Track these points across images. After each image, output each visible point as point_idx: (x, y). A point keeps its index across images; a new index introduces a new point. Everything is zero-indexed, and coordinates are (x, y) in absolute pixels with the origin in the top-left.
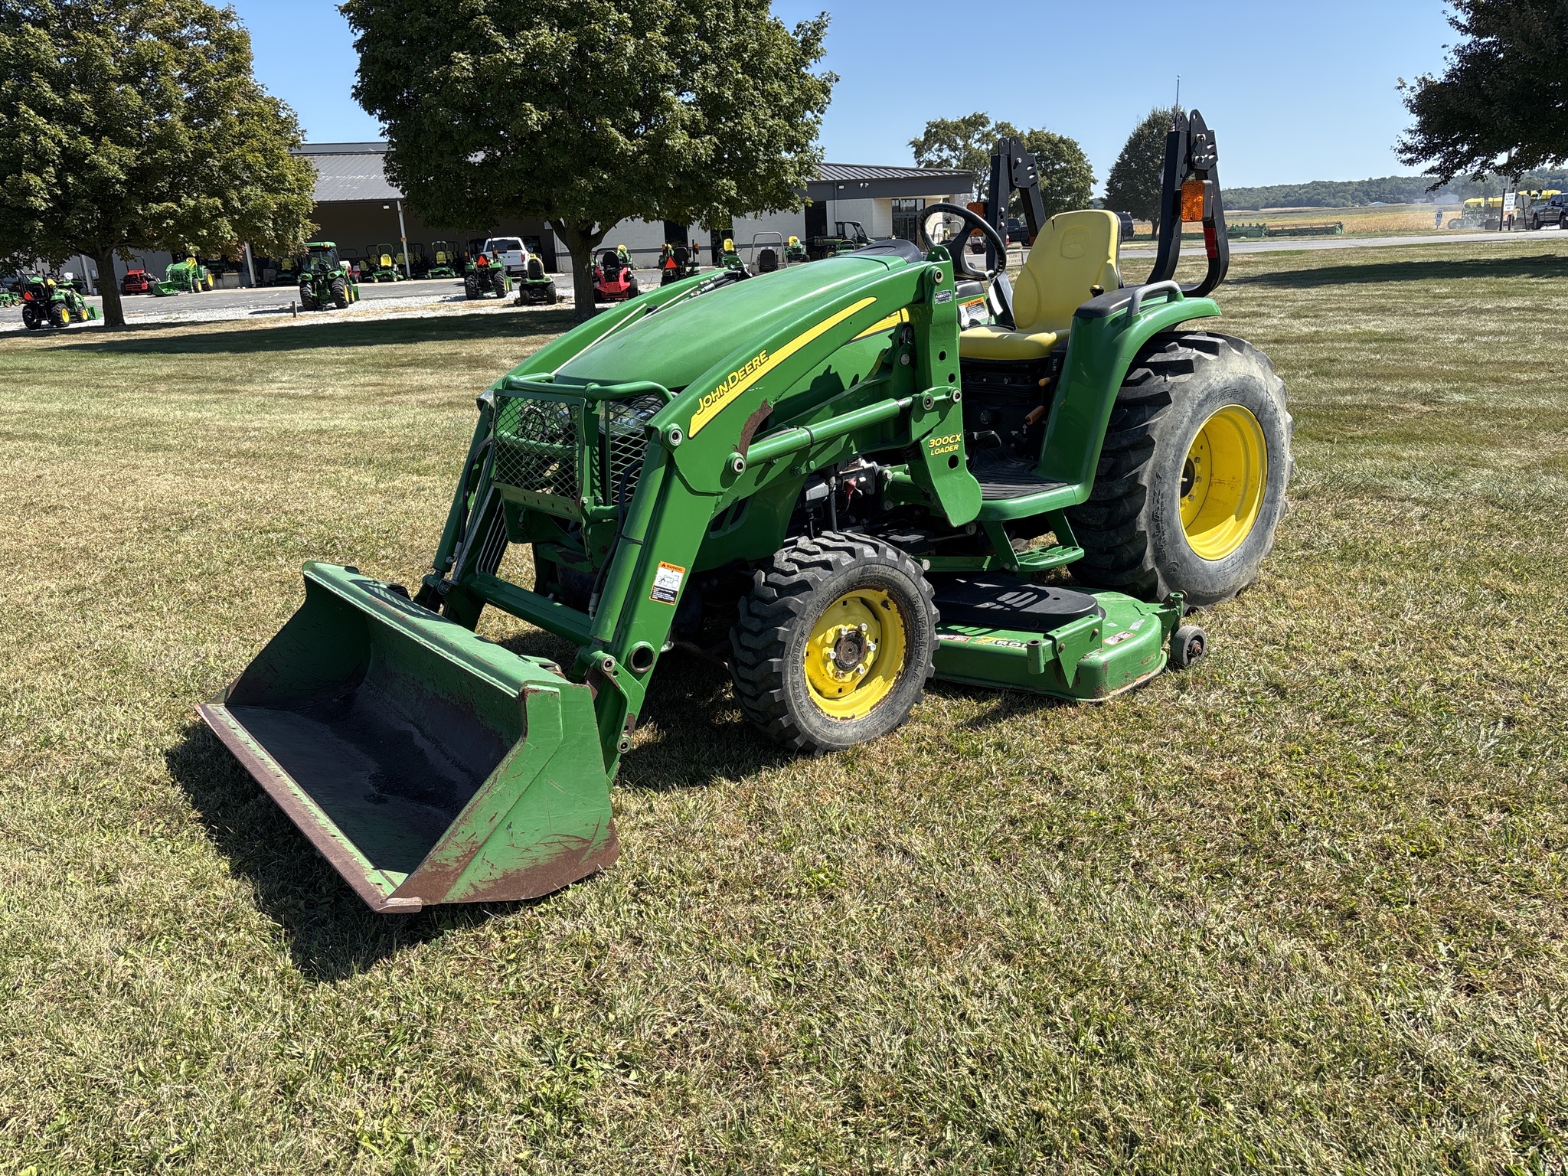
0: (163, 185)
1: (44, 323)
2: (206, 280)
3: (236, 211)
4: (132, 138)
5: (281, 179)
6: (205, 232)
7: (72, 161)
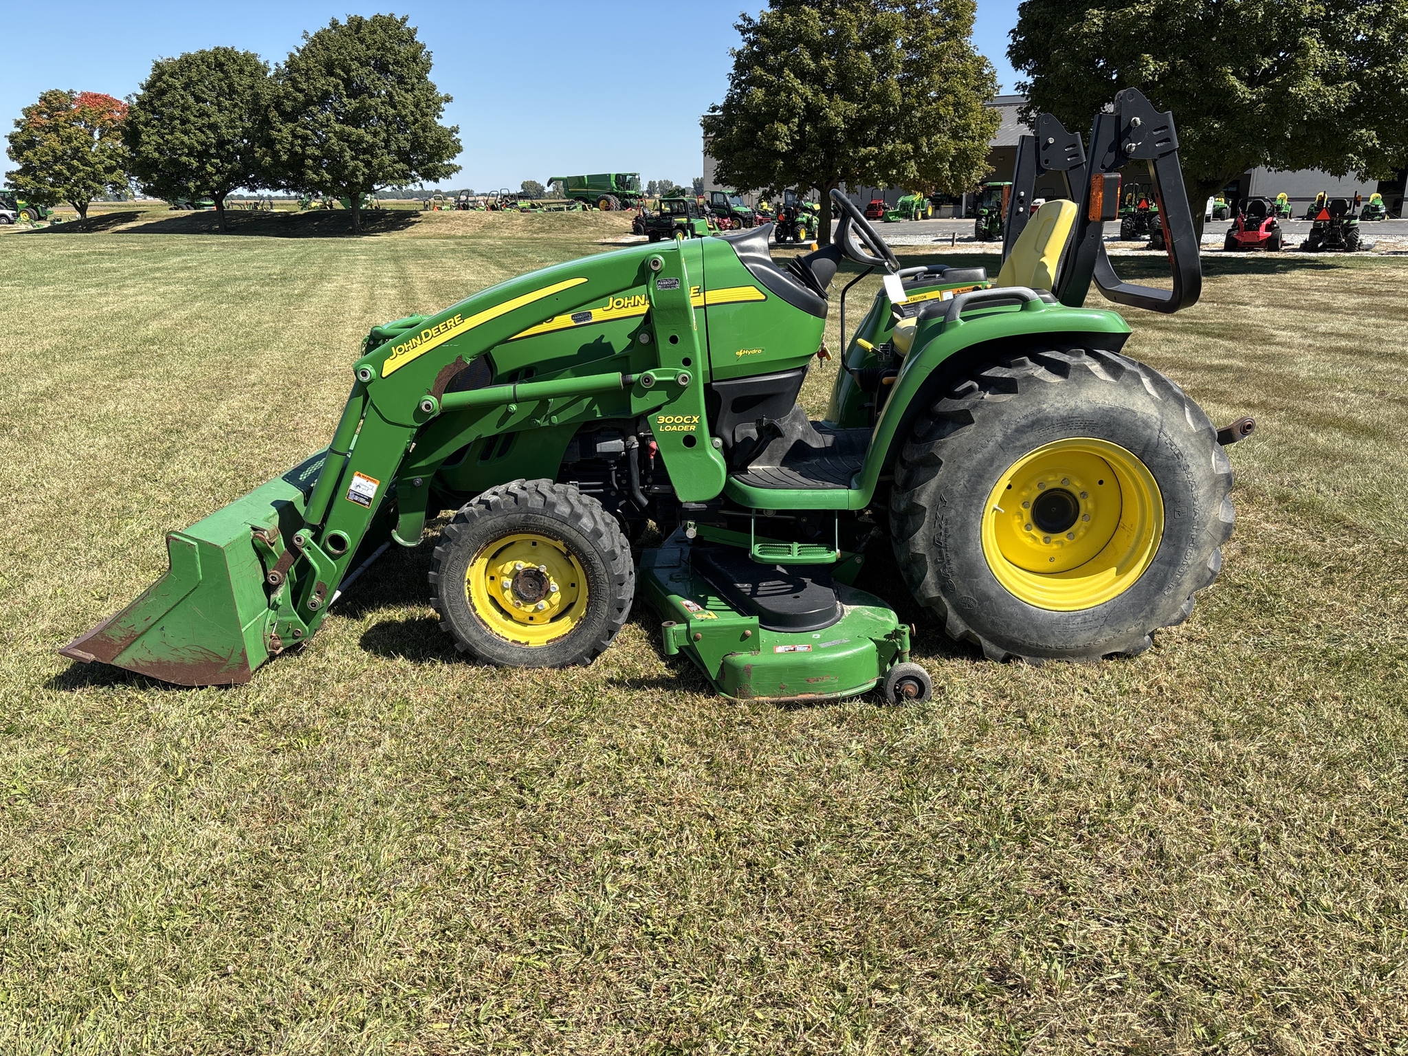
0: (871, 133)
1: (788, 238)
2: (927, 210)
3: (924, 155)
4: (857, 95)
5: (966, 128)
6: (894, 172)
7: (813, 113)
